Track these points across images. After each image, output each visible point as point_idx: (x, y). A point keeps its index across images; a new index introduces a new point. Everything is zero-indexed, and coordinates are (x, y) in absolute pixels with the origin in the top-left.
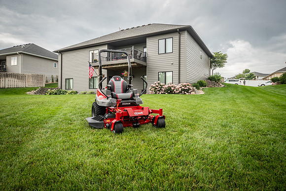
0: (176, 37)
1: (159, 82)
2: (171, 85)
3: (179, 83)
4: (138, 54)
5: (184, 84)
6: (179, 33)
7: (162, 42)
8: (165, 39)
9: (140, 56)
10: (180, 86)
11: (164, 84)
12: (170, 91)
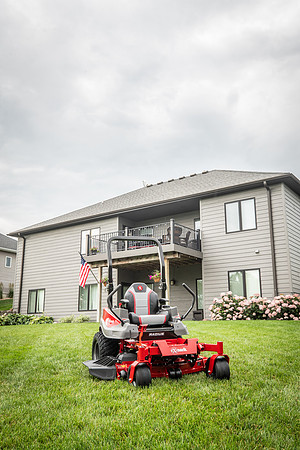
0: (262, 196)
1: (230, 293)
2: (257, 301)
3: (277, 294)
4: (183, 235)
5: (287, 296)
6: (268, 189)
7: (233, 208)
8: (239, 202)
9: (186, 239)
10: (278, 302)
11: (242, 298)
12: (256, 313)
